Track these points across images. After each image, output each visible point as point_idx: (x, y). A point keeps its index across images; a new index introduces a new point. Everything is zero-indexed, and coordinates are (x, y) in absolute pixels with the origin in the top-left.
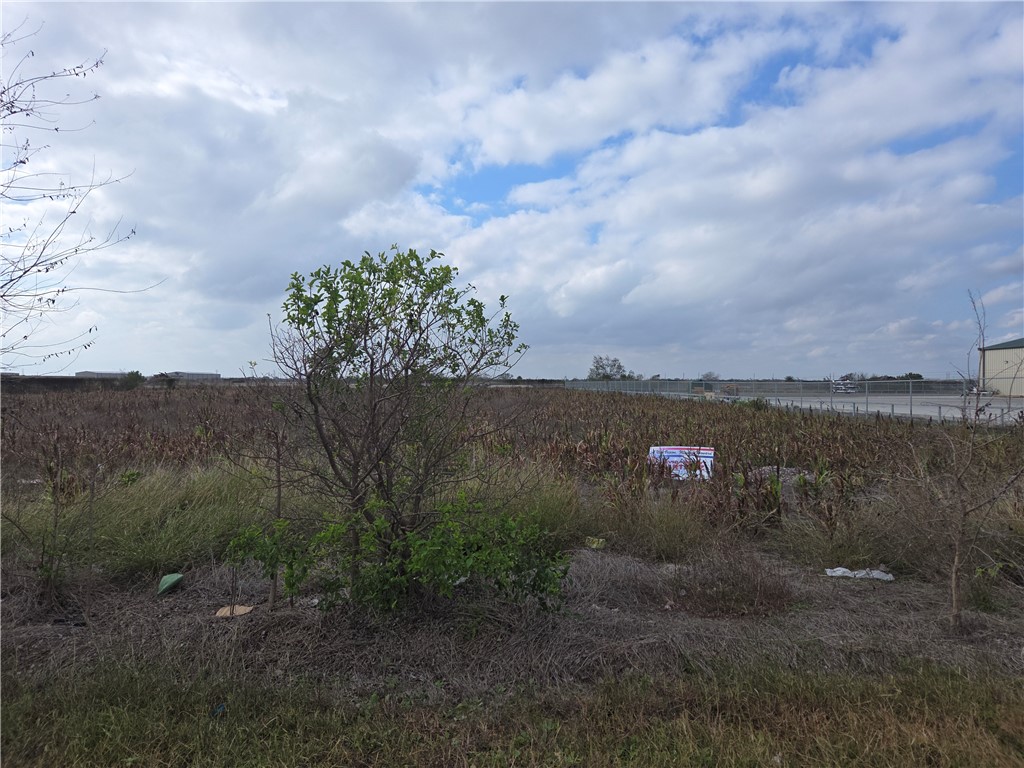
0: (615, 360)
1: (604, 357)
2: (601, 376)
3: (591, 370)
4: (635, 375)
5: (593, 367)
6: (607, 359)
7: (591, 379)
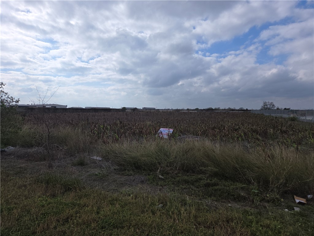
0: (272, 103)
1: (267, 101)
2: (265, 108)
3: (262, 106)
4: (279, 108)
5: (263, 105)
6: (269, 102)
7: (262, 109)
